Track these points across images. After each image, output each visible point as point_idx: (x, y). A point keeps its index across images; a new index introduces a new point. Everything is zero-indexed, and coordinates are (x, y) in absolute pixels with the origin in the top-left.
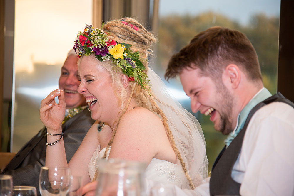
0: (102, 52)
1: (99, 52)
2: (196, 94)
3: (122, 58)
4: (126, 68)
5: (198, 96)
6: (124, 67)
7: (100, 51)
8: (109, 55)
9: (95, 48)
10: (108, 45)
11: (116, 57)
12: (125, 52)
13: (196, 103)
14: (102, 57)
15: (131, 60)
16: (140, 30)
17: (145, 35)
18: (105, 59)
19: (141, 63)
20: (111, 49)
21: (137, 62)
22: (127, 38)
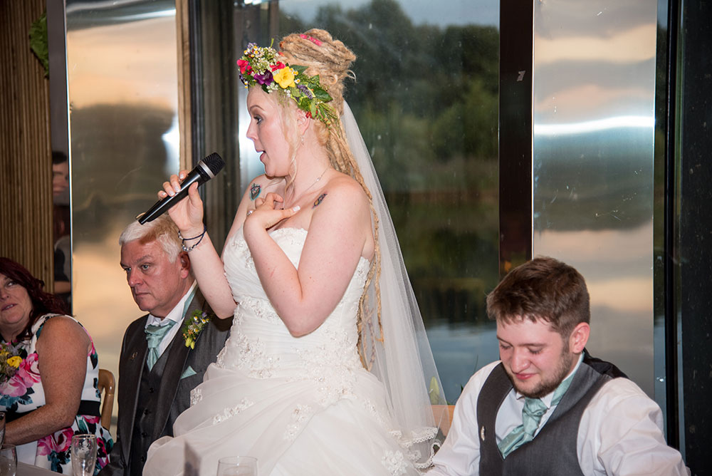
0: (266, 80)
1: (261, 79)
3: (293, 85)
4: (301, 99)
6: (298, 99)
7: (264, 79)
8: (276, 83)
9: (256, 75)
10: (274, 70)
11: (284, 85)
12: (296, 77)
14: (268, 87)
15: (306, 88)
16: (324, 44)
17: (332, 50)
18: (271, 89)
19: (325, 92)
20: (277, 75)
21: (318, 90)
22: (306, 58)
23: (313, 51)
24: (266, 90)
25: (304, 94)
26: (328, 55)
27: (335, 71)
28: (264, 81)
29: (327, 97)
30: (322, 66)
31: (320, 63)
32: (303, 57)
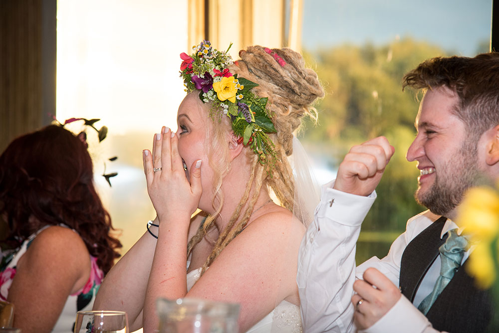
0: (205, 86)
1: (200, 83)
2: (429, 132)
3: (233, 101)
4: (237, 119)
5: (429, 139)
6: (234, 118)
7: (203, 83)
8: (215, 93)
9: (195, 76)
10: (217, 76)
11: (222, 97)
12: (239, 92)
13: (419, 149)
14: (204, 95)
15: (248, 109)
16: (288, 66)
17: (295, 76)
18: (207, 98)
19: (269, 120)
20: (218, 84)
21: (261, 115)
22: (263, 75)
23: (271, 70)
24: (202, 98)
25: (242, 115)
26: (288, 79)
27: (292, 102)
28: (201, 86)
29: (270, 126)
30: (277, 91)
31: (277, 87)
32: (259, 73)
